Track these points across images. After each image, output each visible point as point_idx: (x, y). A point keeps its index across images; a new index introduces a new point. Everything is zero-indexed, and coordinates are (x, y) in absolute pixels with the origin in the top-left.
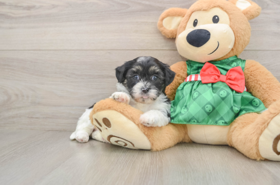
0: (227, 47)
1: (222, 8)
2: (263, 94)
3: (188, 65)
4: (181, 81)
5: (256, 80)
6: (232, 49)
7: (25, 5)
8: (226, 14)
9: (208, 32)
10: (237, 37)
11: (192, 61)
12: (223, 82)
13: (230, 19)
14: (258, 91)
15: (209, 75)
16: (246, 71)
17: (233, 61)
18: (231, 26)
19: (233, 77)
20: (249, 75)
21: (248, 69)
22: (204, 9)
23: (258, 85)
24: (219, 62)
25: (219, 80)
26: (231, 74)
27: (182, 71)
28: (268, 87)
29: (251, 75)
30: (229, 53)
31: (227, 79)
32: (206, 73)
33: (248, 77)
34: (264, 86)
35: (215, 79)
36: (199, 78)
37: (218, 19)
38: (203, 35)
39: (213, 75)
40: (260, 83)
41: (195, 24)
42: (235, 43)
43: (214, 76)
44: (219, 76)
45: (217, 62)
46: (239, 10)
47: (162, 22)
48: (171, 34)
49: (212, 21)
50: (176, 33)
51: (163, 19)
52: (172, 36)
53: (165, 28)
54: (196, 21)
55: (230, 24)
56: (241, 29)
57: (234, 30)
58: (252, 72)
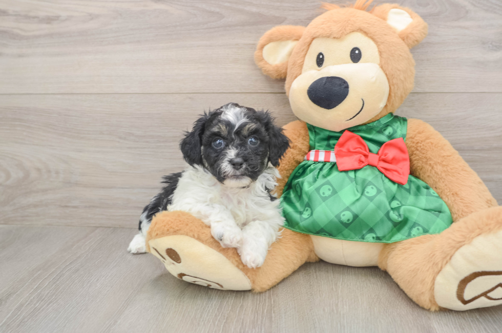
1: (366, 33)
2: (436, 182)
3: (310, 130)
5: (426, 158)
6: (386, 106)
7: (42, 14)
8: (372, 43)
9: (345, 83)
10: (393, 85)
12: (373, 166)
13: (380, 53)
14: (428, 176)
15: (349, 153)
16: (409, 142)
17: (387, 125)
18: (382, 67)
19: (389, 157)
20: (413, 149)
21: (412, 138)
22: (335, 36)
24: (364, 127)
25: (366, 163)
26: (386, 152)
28: (445, 171)
29: (417, 150)
31: (380, 160)
32: (345, 149)
33: (413, 151)
34: (438, 168)
35: (360, 161)
36: (333, 159)
37: (360, 53)
38: (337, 88)
39: (357, 153)
41: (320, 61)
42: (390, 95)
44: (366, 156)
47: (262, 52)
48: (277, 71)
49: (349, 58)
50: (283, 71)
51: (262, 47)
52: (278, 75)
53: (266, 63)
54: (321, 57)
55: (381, 61)
56: (399, 70)
57: (387, 74)
58: (419, 145)
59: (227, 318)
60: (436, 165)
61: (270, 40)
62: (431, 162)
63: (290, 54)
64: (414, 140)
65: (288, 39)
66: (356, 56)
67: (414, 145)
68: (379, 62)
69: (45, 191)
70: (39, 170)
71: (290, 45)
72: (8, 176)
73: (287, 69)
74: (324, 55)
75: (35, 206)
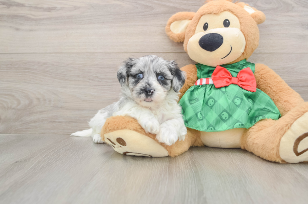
0: (238, 51)
1: (232, 12)
2: (274, 96)
3: (198, 68)
4: (191, 84)
5: (267, 83)
6: (243, 53)
8: (236, 17)
9: (221, 36)
10: (248, 41)
11: (202, 65)
12: (235, 84)
13: (241, 23)
14: (269, 93)
15: (220, 78)
16: (257, 75)
17: (243, 65)
18: (242, 31)
19: (244, 79)
20: (259, 78)
21: (258, 72)
22: (215, 12)
23: (268, 88)
24: (230, 66)
25: (231, 83)
26: (241, 76)
27: (192, 74)
29: (262, 79)
30: (240, 57)
31: (238, 81)
32: (217, 76)
33: (259, 80)
34: (274, 89)
35: (227, 82)
36: (211, 82)
37: (229, 23)
38: (217, 39)
39: (225, 78)
40: (270, 86)
41: (206, 27)
42: (246, 47)
43: (225, 80)
44: (230, 79)
45: (227, 66)
46: (248, 13)
47: (170, 27)
48: (178, 37)
49: (223, 25)
50: (183, 37)
51: (170, 24)
52: (179, 40)
53: (172, 33)
54: (206, 25)
55: (241, 27)
56: (251, 33)
57: (245, 34)
58: (263, 75)
59: (169, 166)
60: (273, 87)
61: (175, 20)
62: (270, 85)
63: (186, 27)
64: (259, 73)
65: (186, 19)
66: (226, 24)
67: (259, 76)
68: (240, 28)
69: (42, 112)
70: (38, 99)
71: (186, 23)
72: (19, 103)
73: (185, 35)
74: (208, 23)
75: (35, 122)
